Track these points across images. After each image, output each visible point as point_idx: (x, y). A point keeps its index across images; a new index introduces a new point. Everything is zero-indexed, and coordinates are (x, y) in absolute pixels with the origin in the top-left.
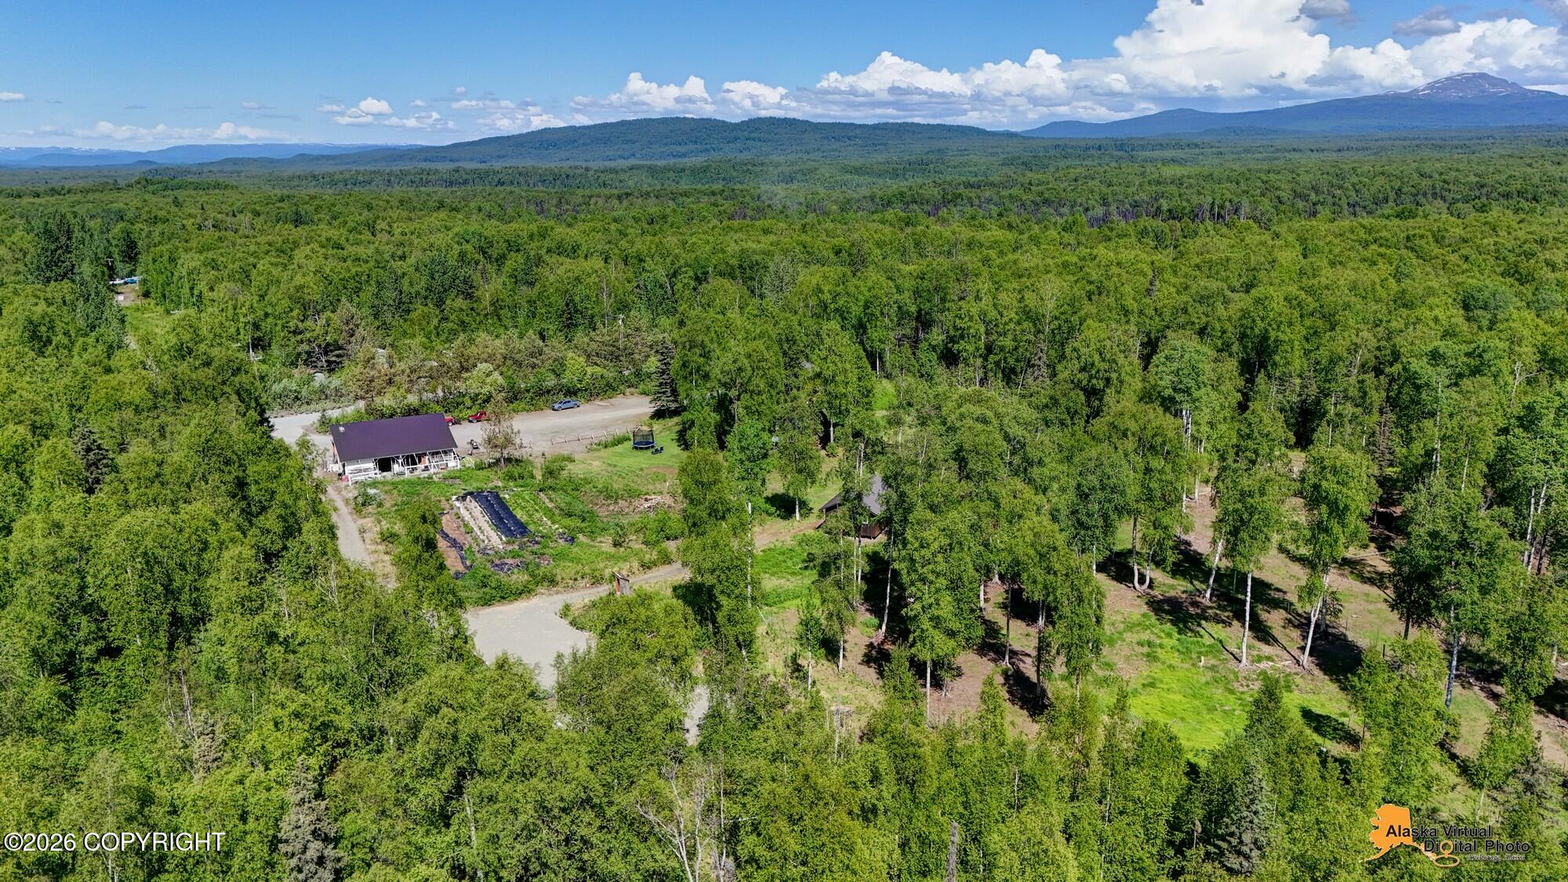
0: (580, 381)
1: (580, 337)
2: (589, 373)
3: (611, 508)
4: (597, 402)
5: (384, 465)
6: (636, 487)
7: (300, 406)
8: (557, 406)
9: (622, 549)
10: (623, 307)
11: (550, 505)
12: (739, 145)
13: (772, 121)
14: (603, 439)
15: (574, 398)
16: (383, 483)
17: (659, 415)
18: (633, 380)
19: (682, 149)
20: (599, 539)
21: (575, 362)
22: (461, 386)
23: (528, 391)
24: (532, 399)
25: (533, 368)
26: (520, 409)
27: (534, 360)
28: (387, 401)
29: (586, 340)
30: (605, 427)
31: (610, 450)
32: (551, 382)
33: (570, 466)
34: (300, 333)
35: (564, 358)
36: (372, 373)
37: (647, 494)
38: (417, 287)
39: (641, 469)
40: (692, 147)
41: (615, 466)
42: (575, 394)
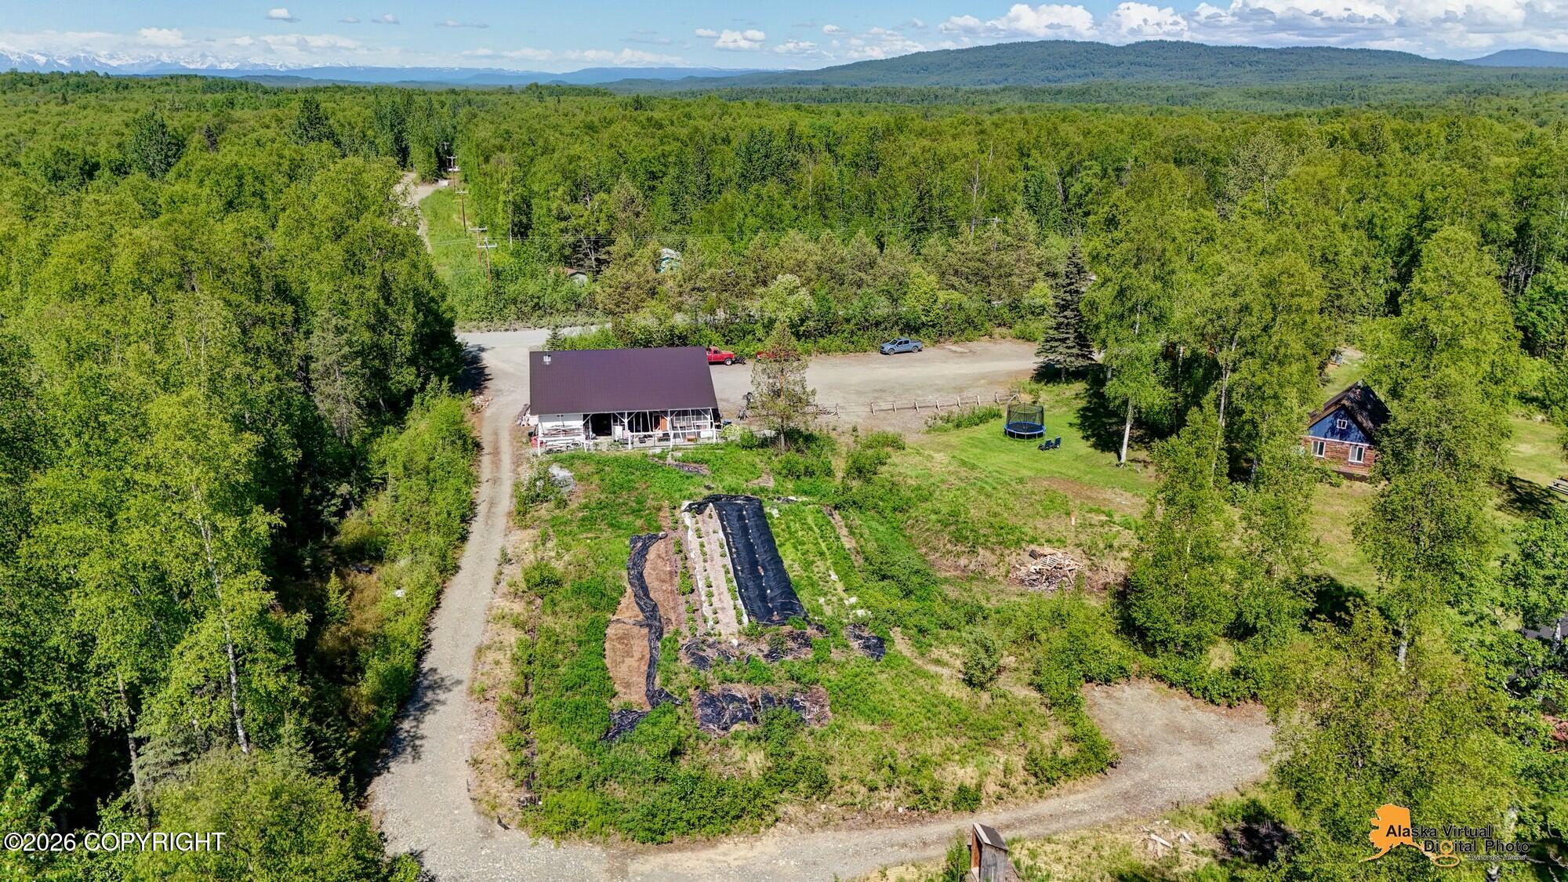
0: (927, 312)
1: (934, 243)
2: (941, 300)
3: (963, 561)
4: (949, 346)
5: (600, 425)
6: (1012, 521)
7: (541, 317)
8: (887, 347)
9: (985, 697)
10: (1001, 207)
11: (848, 543)
12: (1121, 69)
13: (1161, 45)
14: (956, 409)
15: (914, 336)
16: (586, 459)
17: (1048, 374)
18: (1007, 315)
19: (1059, 74)
20: (936, 653)
21: (923, 280)
22: (754, 306)
23: (848, 321)
24: (852, 333)
25: (859, 287)
26: (833, 347)
27: (862, 275)
28: (644, 320)
29: (942, 249)
30: (960, 390)
31: (965, 433)
32: (882, 308)
33: (896, 457)
34: (566, 219)
35: (907, 274)
36: (628, 277)
37: (1034, 540)
38: (729, 171)
39: (1021, 481)
40: (1070, 71)
41: (973, 467)
42: (917, 330)
